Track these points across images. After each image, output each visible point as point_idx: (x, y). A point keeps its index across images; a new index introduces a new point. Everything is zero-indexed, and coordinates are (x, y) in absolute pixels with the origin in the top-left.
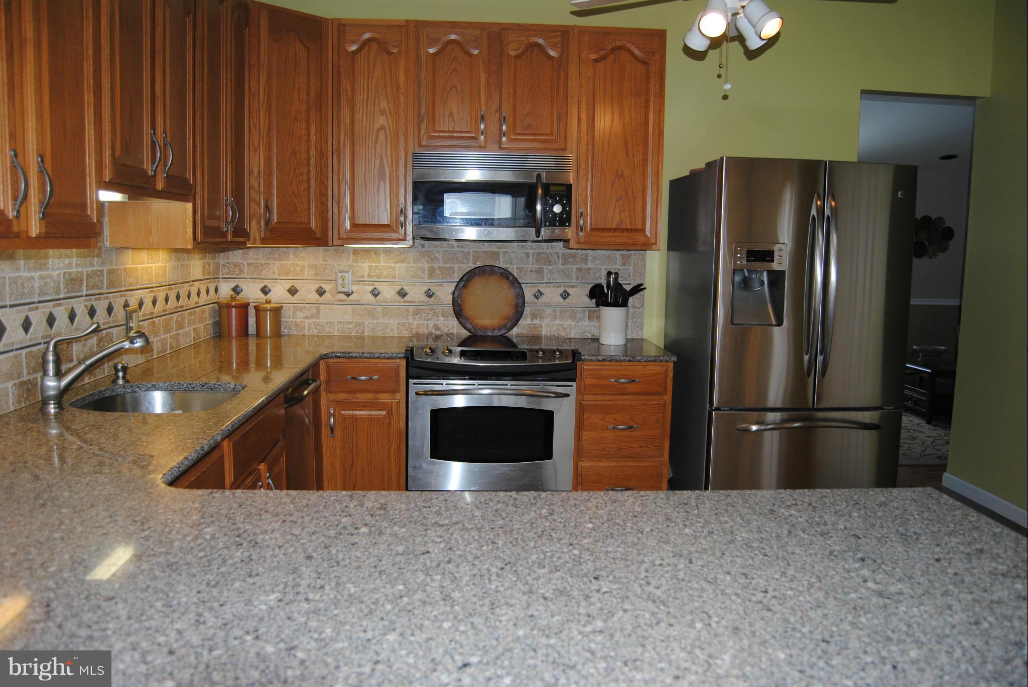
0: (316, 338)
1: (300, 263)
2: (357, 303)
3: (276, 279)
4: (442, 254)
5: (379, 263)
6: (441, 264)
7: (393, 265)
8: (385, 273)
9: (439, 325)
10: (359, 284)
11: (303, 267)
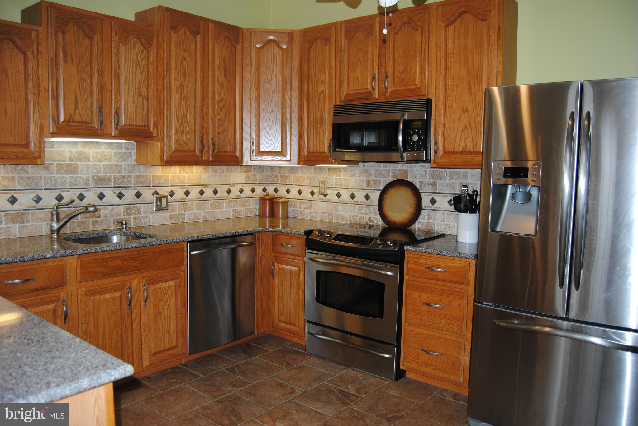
0: (309, 221)
1: (303, 176)
2: (329, 202)
3: (293, 185)
4: (374, 171)
5: (341, 176)
6: (373, 178)
7: (348, 178)
8: (343, 183)
9: (372, 219)
10: (331, 190)
11: (305, 178)
